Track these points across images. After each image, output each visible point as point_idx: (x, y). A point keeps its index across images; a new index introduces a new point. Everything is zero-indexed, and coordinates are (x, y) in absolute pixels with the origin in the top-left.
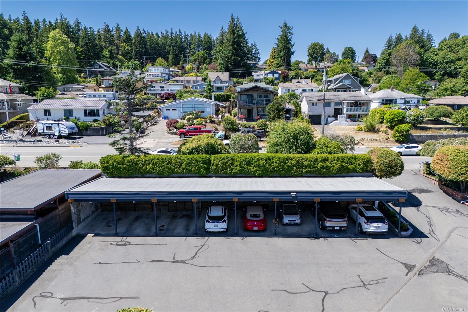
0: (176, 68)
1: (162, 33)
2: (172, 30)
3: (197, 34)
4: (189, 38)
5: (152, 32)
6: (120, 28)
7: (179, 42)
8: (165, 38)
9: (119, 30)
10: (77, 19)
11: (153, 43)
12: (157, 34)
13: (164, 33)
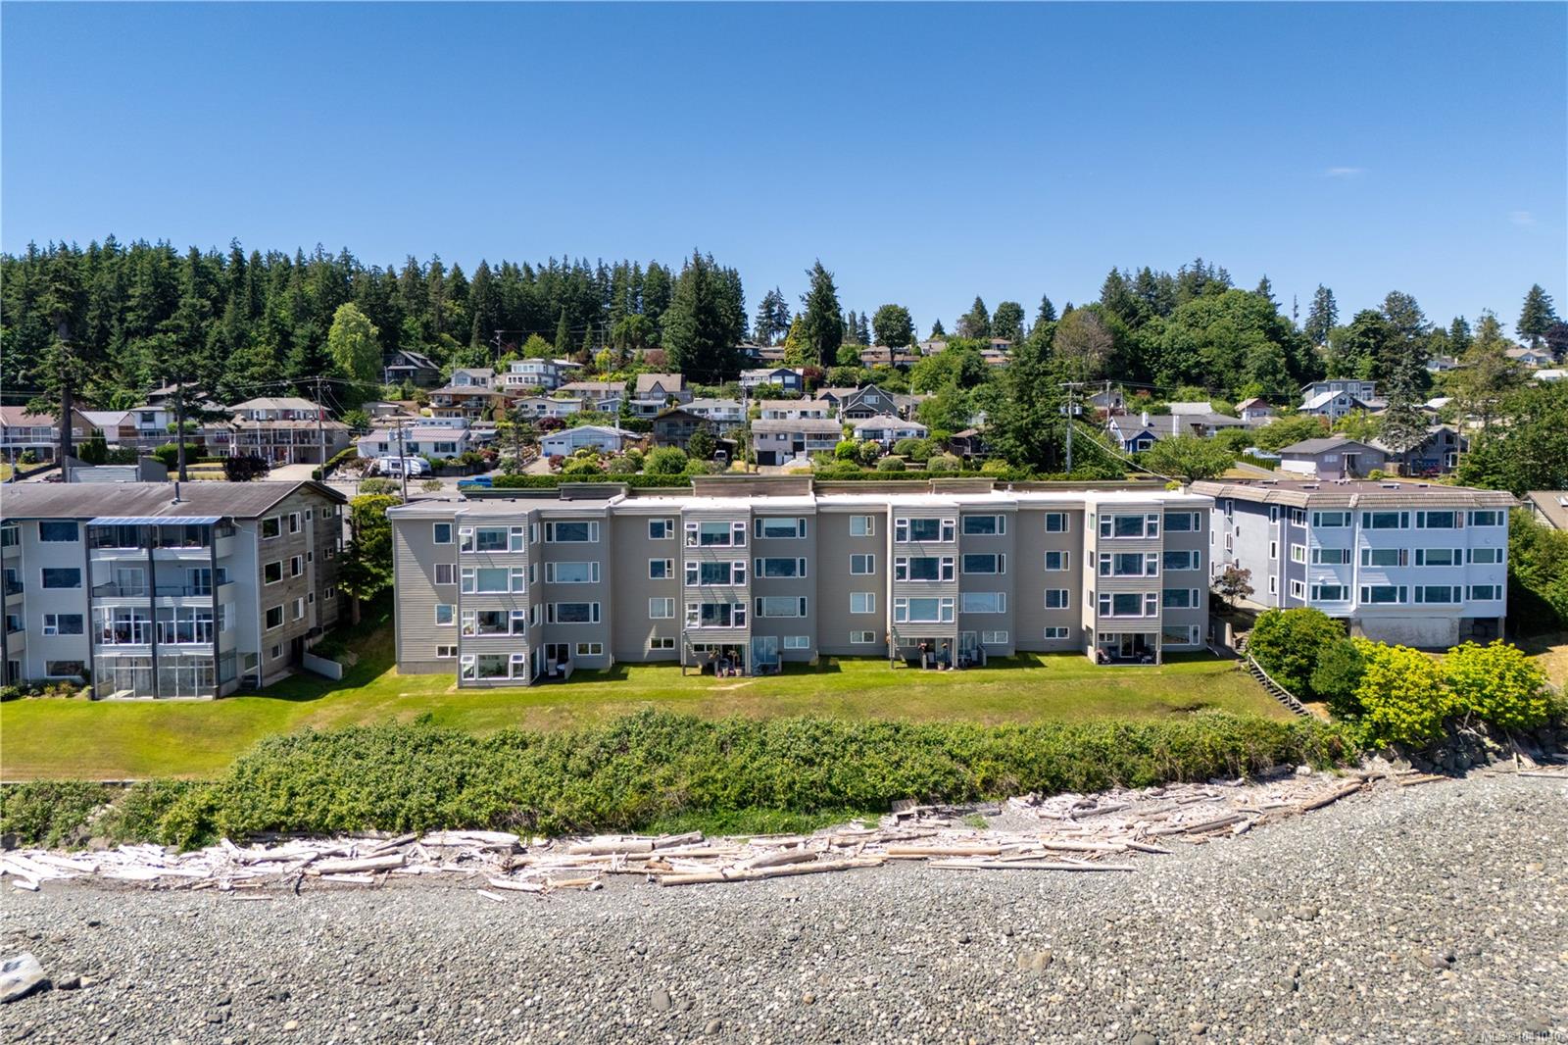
0: (573, 359)
1: (540, 266)
2: (566, 258)
3: (632, 266)
4: (610, 275)
5: (515, 265)
6: (440, 264)
7: (582, 288)
8: (549, 277)
9: (438, 269)
10: (345, 249)
12: (528, 270)
13: (546, 266)
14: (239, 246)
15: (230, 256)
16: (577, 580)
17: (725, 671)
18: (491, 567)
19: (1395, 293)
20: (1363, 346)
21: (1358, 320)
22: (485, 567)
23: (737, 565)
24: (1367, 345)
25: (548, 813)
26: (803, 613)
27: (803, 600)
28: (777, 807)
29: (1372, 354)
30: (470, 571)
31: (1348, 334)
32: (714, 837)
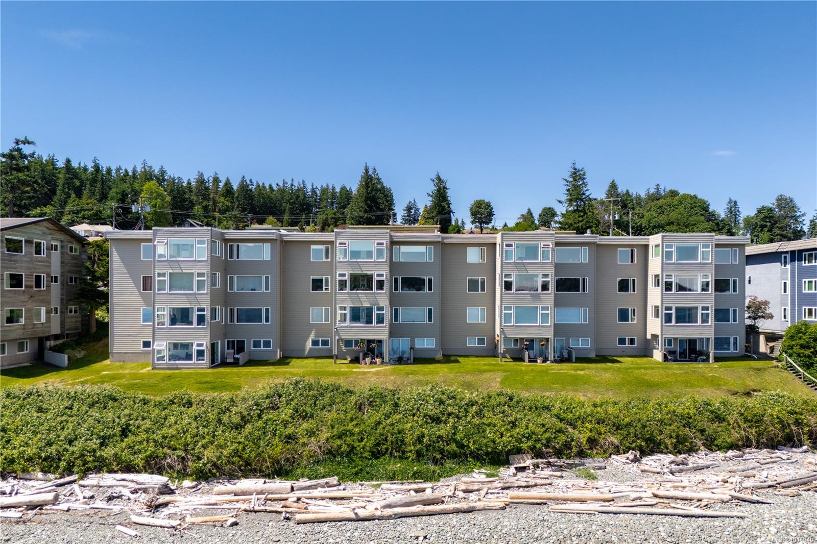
1: (277, 185)
2: (292, 180)
4: (318, 192)
5: (263, 184)
6: (218, 178)
8: (282, 191)
9: (216, 180)
10: (162, 167)
11: (263, 198)
12: (271, 187)
13: (281, 184)
14: (97, 162)
15: (92, 167)
16: (252, 290)
17: (368, 360)
18: (180, 271)
19: (781, 196)
20: (763, 227)
21: (759, 211)
22: (175, 271)
23: (378, 275)
24: (766, 226)
25: (199, 459)
26: (430, 320)
27: (430, 311)
28: (407, 458)
29: (768, 231)
30: (164, 275)
31: (753, 220)
32: (350, 483)
